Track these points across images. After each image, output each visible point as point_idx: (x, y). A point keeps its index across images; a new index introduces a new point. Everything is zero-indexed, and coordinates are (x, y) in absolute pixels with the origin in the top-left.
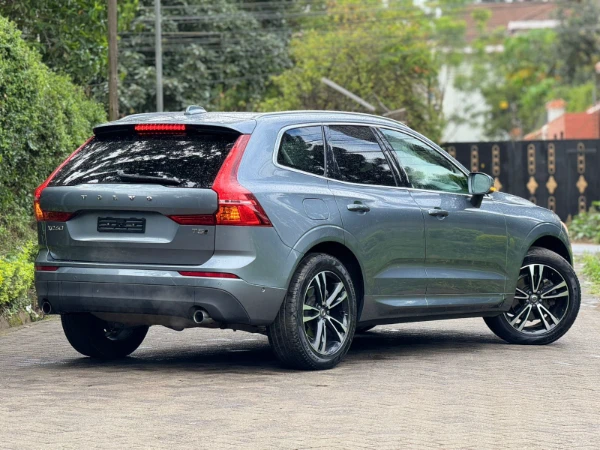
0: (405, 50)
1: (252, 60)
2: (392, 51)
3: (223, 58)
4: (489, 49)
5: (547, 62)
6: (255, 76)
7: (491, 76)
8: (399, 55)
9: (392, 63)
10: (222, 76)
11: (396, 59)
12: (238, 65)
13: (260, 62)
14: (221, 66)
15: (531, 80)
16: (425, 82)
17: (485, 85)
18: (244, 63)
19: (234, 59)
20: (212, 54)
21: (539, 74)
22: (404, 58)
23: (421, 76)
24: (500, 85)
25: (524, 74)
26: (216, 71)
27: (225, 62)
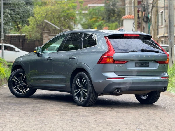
0: (68, 12)
1: (24, 14)
2: (64, 12)
3: (15, 13)
4: (83, 12)
5: (102, 16)
6: (25, 19)
7: (84, 20)
8: (66, 13)
9: (64, 16)
10: (15, 18)
11: (65, 14)
12: (20, 15)
13: (26, 14)
14: (15, 16)
15: (96, 21)
16: (74, 21)
17: (82, 22)
18: (21, 15)
19: (19, 14)
20: (12, 12)
21: (98, 19)
22: (68, 14)
23: (72, 19)
24: (86, 22)
25: (94, 19)
26: (13, 17)
27: (15, 15)
